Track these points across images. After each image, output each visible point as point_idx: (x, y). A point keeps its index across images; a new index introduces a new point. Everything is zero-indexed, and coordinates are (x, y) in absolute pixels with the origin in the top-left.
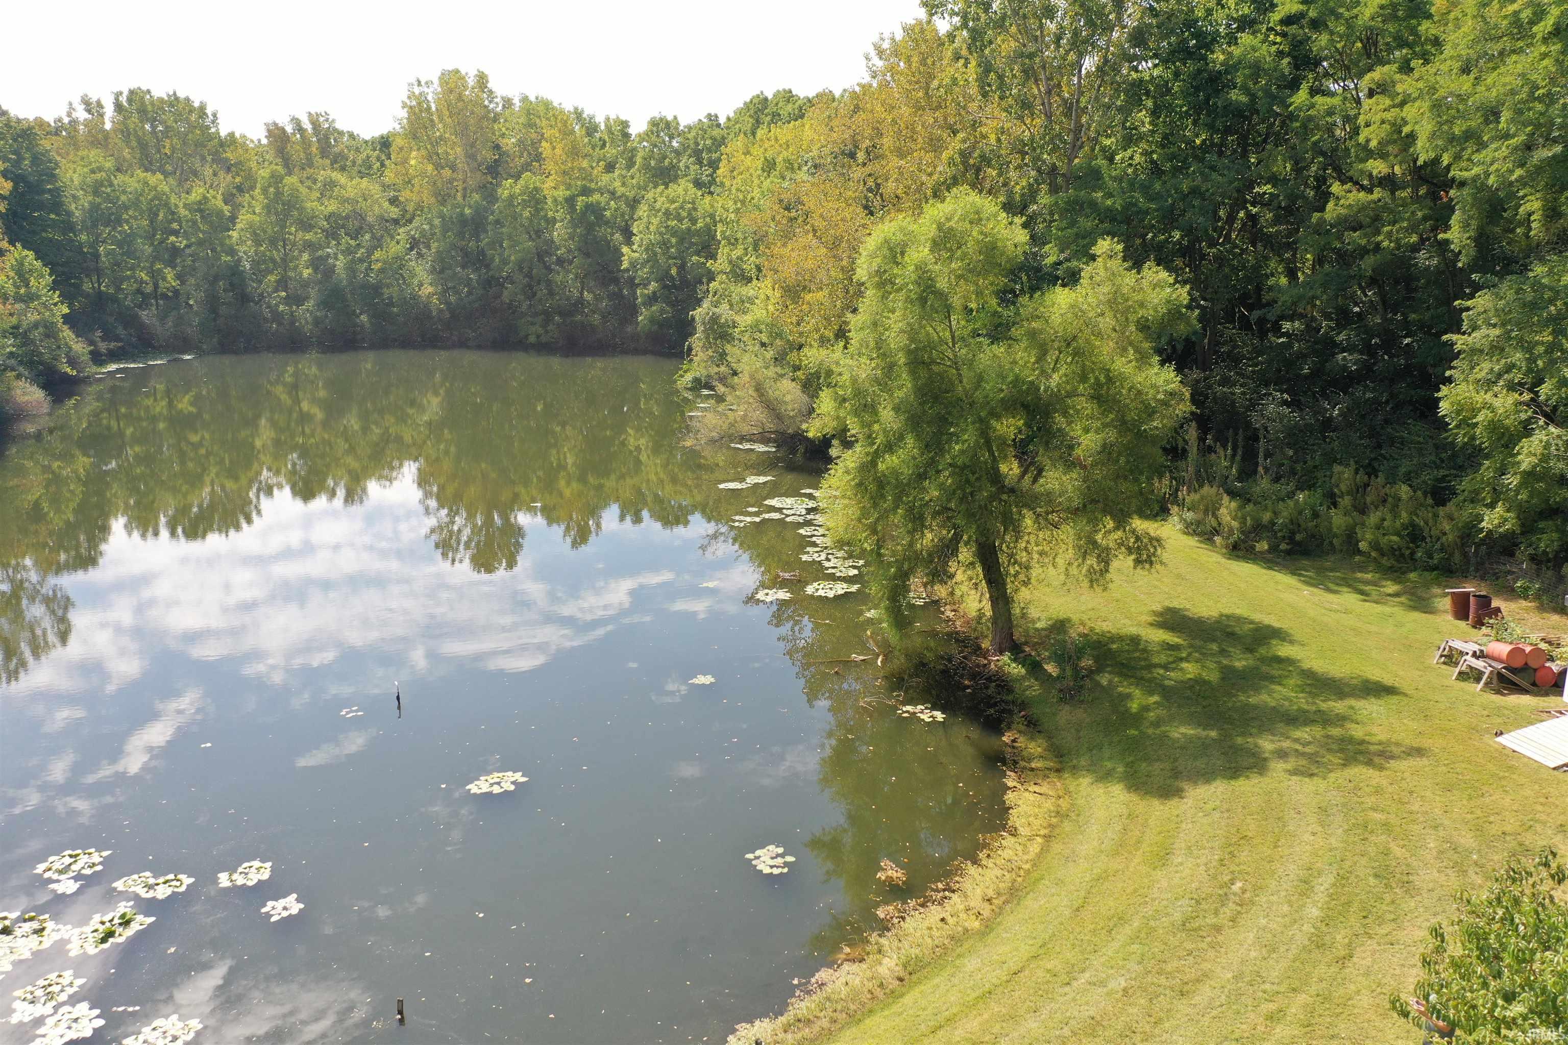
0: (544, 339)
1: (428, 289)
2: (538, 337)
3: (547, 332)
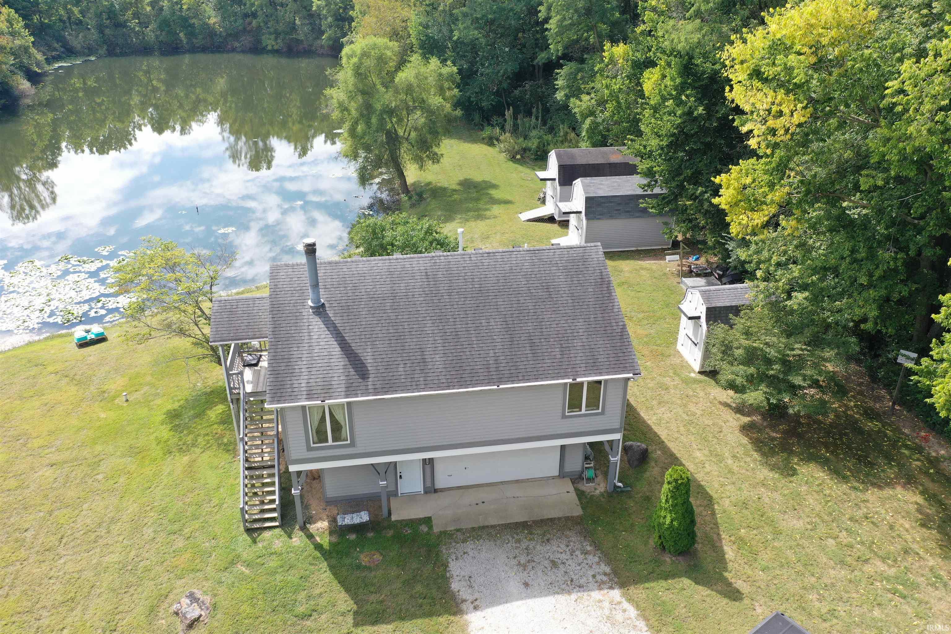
0: (276, 47)
1: (213, 20)
2: (273, 46)
3: (277, 44)
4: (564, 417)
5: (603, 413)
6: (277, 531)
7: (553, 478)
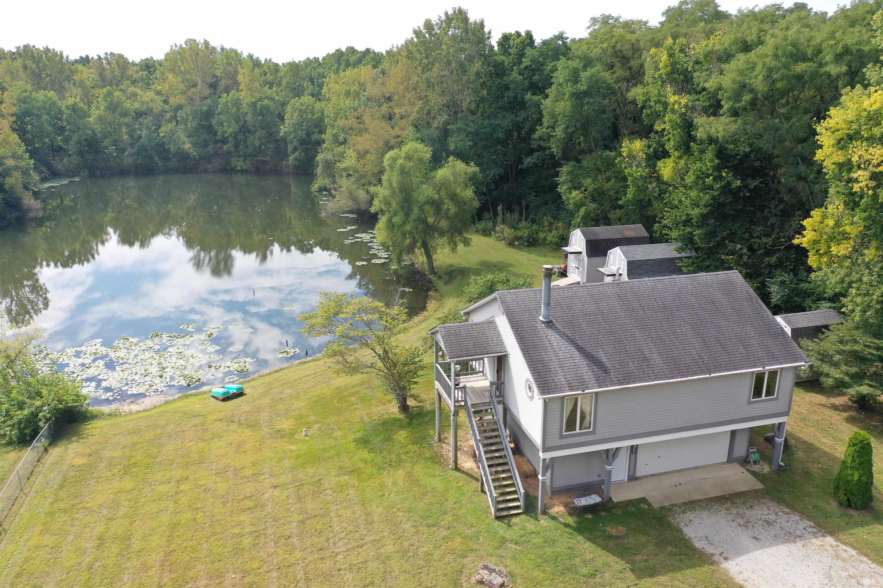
0: (245, 168)
1: (187, 146)
2: (242, 167)
3: (245, 165)
4: (750, 403)
5: (777, 399)
6: (523, 517)
7: (724, 463)
